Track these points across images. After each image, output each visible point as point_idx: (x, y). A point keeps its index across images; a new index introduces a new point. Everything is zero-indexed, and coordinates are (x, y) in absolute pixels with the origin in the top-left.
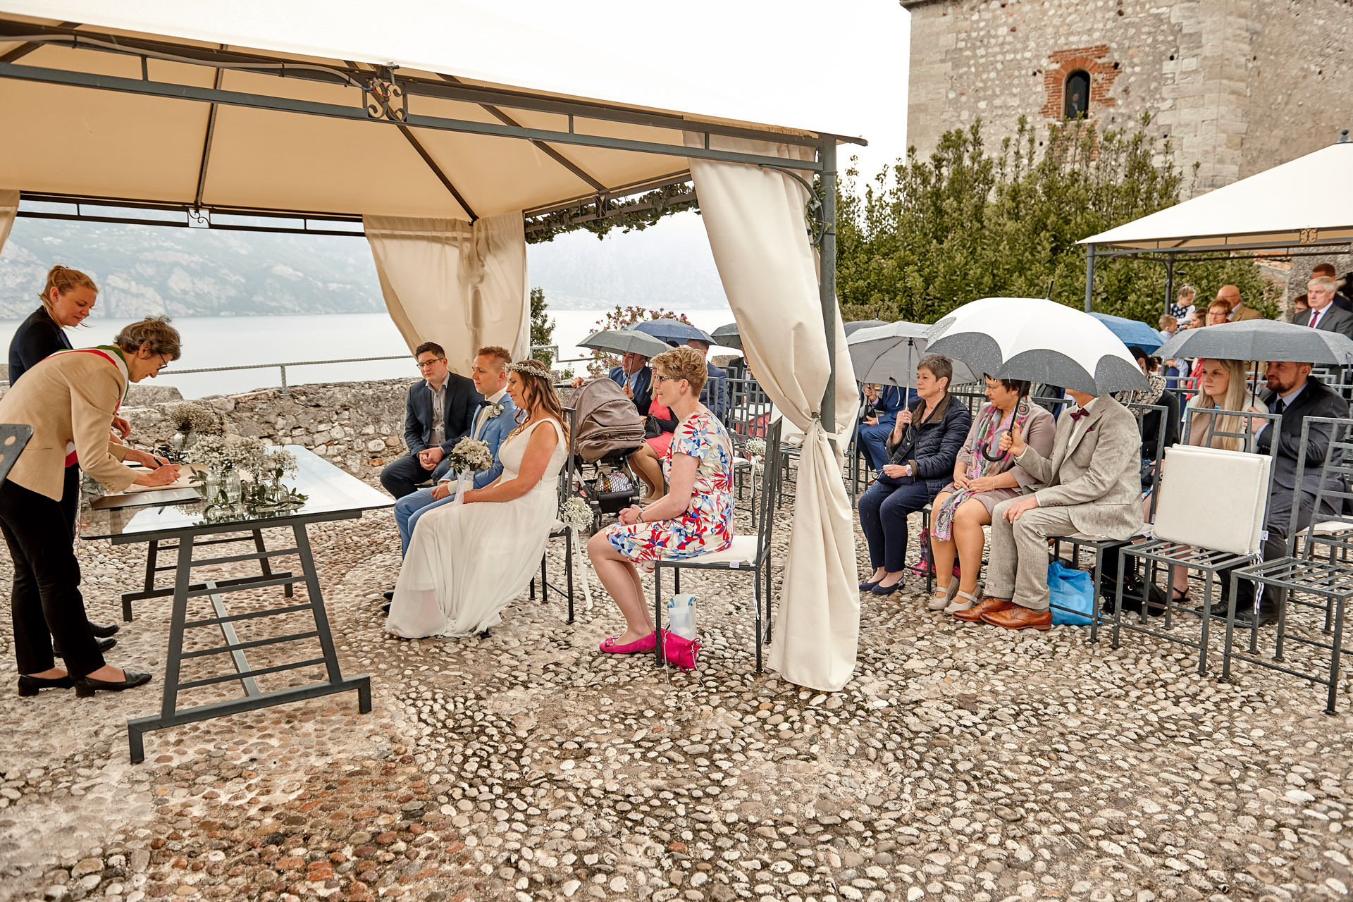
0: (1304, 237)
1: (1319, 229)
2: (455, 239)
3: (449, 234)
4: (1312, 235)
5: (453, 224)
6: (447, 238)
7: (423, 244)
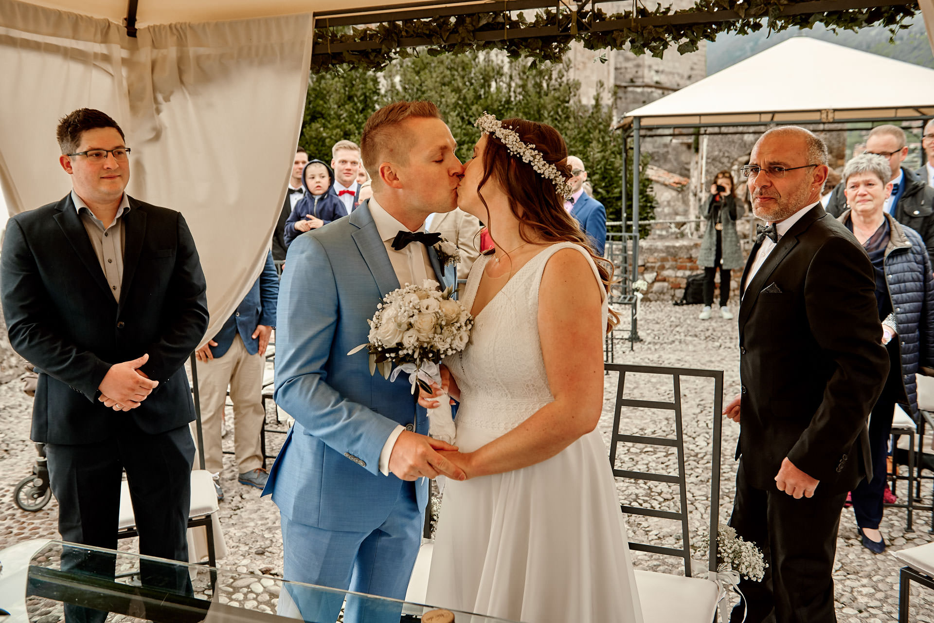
0: (824, 116)
1: (835, 110)
2: (106, 58)
3: (100, 48)
4: (831, 116)
5: (104, 31)
6: (96, 55)
7: (55, 62)
